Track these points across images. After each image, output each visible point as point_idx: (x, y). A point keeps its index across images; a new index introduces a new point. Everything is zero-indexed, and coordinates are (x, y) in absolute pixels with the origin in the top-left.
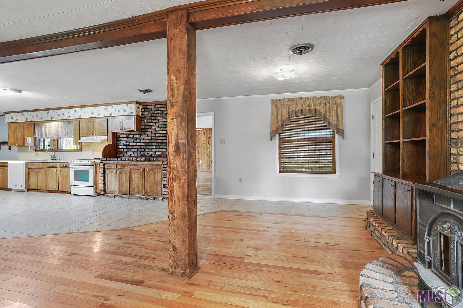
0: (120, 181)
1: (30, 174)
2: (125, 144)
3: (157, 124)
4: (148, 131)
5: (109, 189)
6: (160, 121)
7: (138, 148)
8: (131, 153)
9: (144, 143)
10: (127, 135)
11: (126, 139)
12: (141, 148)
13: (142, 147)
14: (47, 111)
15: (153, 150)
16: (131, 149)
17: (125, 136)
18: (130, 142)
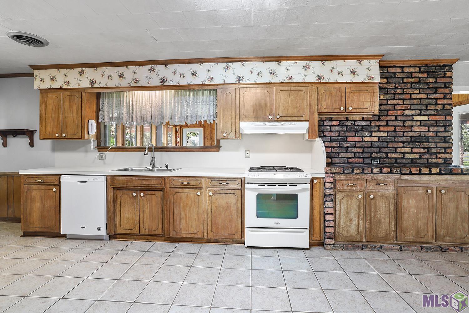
0: (373, 215)
1: (119, 201)
2: (337, 138)
3: (406, 102)
4: (387, 115)
5: (343, 233)
6: (414, 96)
7: (366, 146)
8: (350, 156)
9: (379, 137)
10: (340, 121)
11: (337, 128)
12: (371, 147)
13: (376, 145)
14: (150, 67)
15: (399, 150)
16: (349, 149)
17: (335, 123)
18: (348, 134)
